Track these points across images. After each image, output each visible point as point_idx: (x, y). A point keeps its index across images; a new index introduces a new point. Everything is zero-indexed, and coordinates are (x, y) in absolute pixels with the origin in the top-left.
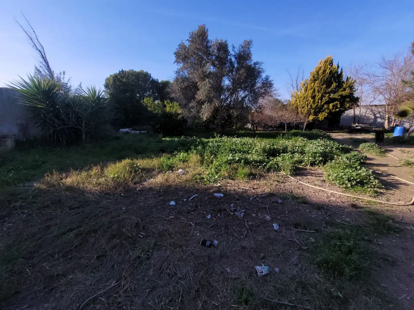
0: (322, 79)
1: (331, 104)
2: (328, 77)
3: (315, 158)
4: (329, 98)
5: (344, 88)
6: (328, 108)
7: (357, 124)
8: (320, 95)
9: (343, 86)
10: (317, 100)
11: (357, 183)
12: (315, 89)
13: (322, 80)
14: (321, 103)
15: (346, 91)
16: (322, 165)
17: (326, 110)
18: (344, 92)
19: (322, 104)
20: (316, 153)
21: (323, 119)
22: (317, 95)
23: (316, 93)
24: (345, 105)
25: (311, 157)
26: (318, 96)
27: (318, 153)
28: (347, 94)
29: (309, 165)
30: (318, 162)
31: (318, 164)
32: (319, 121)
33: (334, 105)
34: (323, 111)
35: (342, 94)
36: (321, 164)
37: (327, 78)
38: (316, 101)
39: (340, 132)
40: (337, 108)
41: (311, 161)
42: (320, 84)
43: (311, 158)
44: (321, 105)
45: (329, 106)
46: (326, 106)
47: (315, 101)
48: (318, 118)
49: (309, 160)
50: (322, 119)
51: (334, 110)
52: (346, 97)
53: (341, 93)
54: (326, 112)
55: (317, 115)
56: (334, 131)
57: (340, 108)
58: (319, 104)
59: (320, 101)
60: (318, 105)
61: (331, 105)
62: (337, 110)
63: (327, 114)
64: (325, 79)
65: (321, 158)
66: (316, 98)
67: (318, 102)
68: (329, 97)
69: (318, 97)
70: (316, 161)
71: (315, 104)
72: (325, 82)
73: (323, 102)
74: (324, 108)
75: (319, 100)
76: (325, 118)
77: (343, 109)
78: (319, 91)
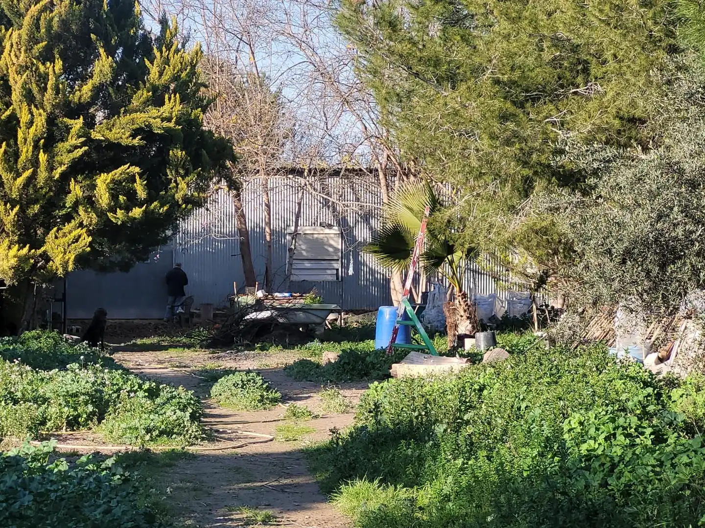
0: (38, 19)
1: (103, 176)
2: (71, 12)
3: (76, 409)
4: (89, 141)
5: (154, 89)
6: (90, 201)
7: (260, 294)
8: (40, 121)
9: (146, 71)
10: (26, 152)
11: (162, 433)
12: (11, 82)
13: (38, 28)
14: (51, 168)
15: (165, 109)
16: (97, 423)
17: (81, 210)
18: (154, 111)
19: (57, 174)
20: (75, 395)
21: (71, 267)
22: (24, 118)
23: (15, 105)
24: (170, 181)
25: (65, 406)
26: (31, 123)
27: (84, 394)
28: (172, 125)
29: (64, 428)
30: (85, 416)
31: (85, 424)
32: (52, 277)
33: (119, 182)
34: (68, 218)
35: (149, 126)
36: (92, 421)
37: (65, 23)
38: (23, 158)
39: (171, 347)
40: (133, 201)
41: (68, 417)
42: (29, 50)
43: (66, 409)
44: (50, 178)
45: (93, 187)
46: (76, 190)
47: (17, 155)
48: (46, 258)
49: (62, 413)
50: (65, 264)
51: (120, 213)
52: (168, 139)
53: (141, 118)
54: (81, 225)
55: (36, 243)
56: (139, 342)
57: (149, 200)
58: (42, 175)
59: (43, 157)
60: (34, 175)
61: (103, 181)
62: (137, 212)
63: (90, 233)
64: (55, 23)
65: (90, 408)
66: (20, 135)
67: (35, 163)
68: (87, 135)
69: (32, 130)
70: (79, 416)
71: (19, 175)
72: (54, 39)
73: (61, 164)
74: (69, 200)
75: (36, 147)
76: (81, 259)
77: (162, 206)
78: (29, 97)
